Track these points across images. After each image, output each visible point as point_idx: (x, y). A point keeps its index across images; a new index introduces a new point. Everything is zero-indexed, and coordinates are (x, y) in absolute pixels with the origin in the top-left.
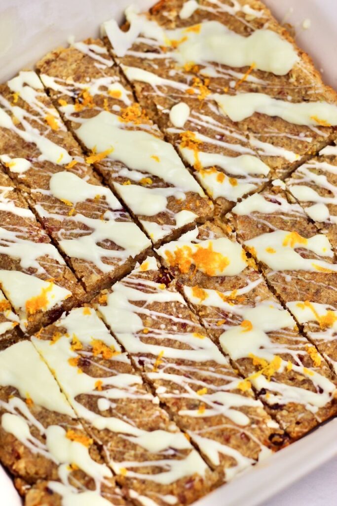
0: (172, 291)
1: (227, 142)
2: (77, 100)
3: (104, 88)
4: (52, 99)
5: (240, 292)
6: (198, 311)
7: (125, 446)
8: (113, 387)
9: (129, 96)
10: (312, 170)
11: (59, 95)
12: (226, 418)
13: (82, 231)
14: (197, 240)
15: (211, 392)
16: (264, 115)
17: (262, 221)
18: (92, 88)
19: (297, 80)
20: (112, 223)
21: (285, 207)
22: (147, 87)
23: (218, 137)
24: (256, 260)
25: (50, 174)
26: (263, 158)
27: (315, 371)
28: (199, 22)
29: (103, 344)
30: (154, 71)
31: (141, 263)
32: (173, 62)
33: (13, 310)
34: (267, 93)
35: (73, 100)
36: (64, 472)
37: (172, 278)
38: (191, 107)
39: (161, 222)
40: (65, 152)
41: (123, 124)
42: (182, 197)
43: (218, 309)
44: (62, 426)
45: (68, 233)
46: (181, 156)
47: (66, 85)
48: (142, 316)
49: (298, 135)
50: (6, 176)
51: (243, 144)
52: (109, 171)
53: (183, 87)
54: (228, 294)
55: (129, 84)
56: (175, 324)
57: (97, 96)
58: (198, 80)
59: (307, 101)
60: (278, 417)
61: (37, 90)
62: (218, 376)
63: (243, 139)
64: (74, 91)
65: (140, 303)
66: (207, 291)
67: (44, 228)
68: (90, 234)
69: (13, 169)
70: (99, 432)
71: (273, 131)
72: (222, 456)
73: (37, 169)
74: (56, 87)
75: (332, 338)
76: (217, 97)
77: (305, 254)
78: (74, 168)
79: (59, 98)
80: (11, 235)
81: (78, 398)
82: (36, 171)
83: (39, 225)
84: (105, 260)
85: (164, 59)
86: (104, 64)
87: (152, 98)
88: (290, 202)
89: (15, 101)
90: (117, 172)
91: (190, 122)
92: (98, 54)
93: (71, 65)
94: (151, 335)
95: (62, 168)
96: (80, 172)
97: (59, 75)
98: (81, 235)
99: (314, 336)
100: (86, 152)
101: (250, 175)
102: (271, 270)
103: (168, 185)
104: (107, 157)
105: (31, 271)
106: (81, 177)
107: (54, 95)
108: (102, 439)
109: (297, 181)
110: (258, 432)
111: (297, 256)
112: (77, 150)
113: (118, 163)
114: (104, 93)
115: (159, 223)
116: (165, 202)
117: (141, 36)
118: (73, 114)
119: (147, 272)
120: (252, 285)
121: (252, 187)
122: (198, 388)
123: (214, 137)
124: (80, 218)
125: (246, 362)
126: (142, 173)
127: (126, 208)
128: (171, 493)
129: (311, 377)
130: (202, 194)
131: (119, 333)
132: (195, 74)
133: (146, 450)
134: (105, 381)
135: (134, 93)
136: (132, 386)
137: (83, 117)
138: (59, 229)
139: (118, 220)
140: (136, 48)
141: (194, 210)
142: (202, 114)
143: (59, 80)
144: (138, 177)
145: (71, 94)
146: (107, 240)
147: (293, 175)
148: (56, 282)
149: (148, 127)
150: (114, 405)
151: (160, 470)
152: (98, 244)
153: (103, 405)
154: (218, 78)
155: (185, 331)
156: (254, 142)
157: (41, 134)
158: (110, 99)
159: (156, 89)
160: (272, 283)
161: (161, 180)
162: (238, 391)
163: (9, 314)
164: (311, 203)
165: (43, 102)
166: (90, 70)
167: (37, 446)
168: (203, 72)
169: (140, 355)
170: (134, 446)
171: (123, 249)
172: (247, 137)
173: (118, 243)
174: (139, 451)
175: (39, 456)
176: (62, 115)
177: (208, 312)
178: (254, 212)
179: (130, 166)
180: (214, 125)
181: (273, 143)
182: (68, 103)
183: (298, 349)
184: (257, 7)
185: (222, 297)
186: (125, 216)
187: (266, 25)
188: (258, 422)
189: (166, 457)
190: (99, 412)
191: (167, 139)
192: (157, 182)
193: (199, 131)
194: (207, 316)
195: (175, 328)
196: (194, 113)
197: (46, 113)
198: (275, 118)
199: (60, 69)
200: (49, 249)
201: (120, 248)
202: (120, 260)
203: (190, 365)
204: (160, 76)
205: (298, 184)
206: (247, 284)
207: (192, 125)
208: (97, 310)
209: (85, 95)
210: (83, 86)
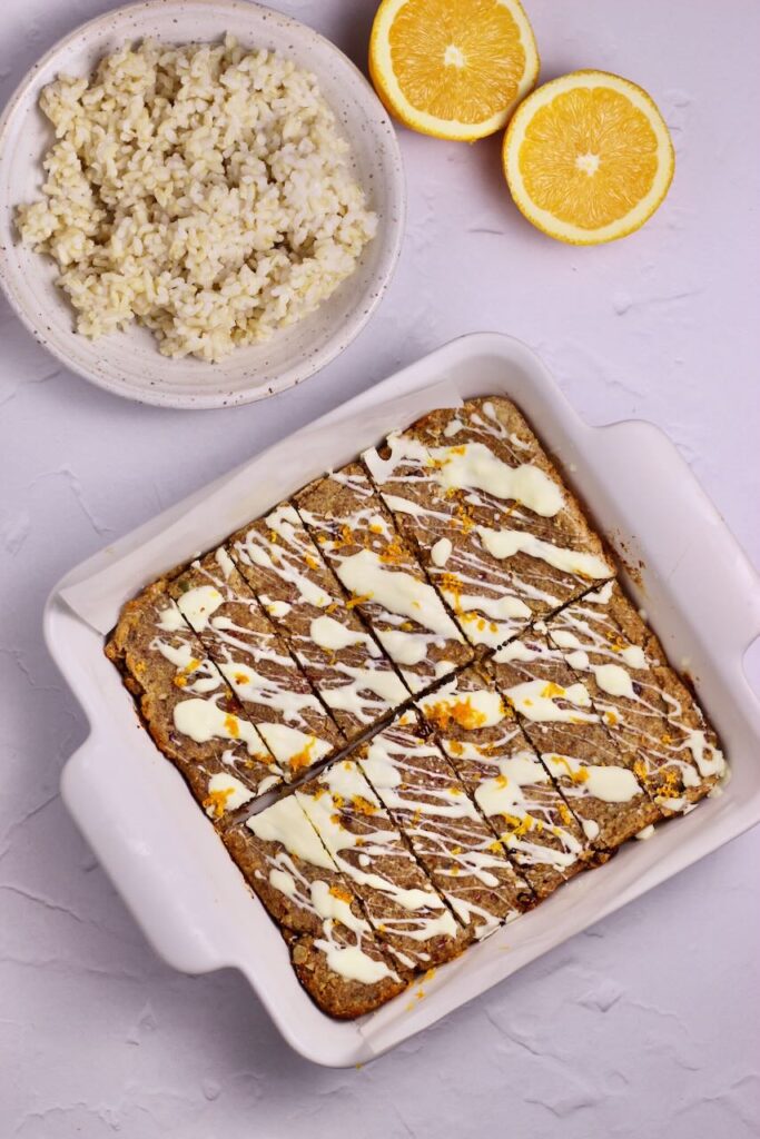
0: (431, 746)
1: (488, 582)
2: (336, 537)
3: (364, 521)
4: (310, 535)
5: (497, 744)
6: (455, 764)
7: (385, 901)
8: (374, 844)
9: (389, 529)
10: (574, 615)
11: (317, 531)
12: (478, 879)
13: (343, 681)
14: (456, 692)
15: (465, 851)
16: (528, 556)
17: (522, 669)
18: (352, 523)
19: (562, 525)
20: (372, 672)
21: (546, 654)
22: (408, 518)
23: (480, 577)
24: (513, 709)
25: (311, 619)
26: (525, 601)
27: (565, 829)
28: (465, 442)
29: (364, 799)
30: (416, 500)
31: (400, 716)
32: (437, 485)
33: (277, 763)
34: (531, 532)
35: (332, 537)
36: (328, 928)
37: (431, 731)
38: (453, 541)
39: (421, 672)
40: (324, 594)
41: (384, 564)
42: (442, 645)
43: (475, 762)
44: (325, 881)
45: (329, 682)
46: (442, 599)
47: (324, 519)
48: (401, 771)
49: (561, 580)
50: (266, 621)
51: (507, 584)
52: (369, 615)
53: (446, 517)
54: (485, 746)
55: (389, 514)
56: (433, 779)
57: (357, 530)
58: (461, 509)
59: (572, 549)
60: (527, 876)
61: (294, 525)
62: (472, 834)
63: (506, 577)
64: (333, 526)
65: (399, 757)
66: (464, 745)
67: (305, 676)
68: (350, 683)
69: (273, 613)
70: (360, 887)
71: (536, 572)
72: (473, 915)
73: (296, 612)
74: (315, 523)
75: (582, 796)
76: (480, 529)
77: (563, 704)
78: (335, 611)
79: (318, 534)
80: (273, 685)
81: (341, 853)
82: (295, 615)
83: (301, 673)
84: (366, 711)
85: (427, 483)
86: (364, 494)
87: (413, 530)
88: (550, 648)
89: (274, 540)
90: (378, 616)
91: (451, 559)
92: (357, 484)
93: (330, 498)
94: (409, 790)
95: (322, 611)
96: (341, 615)
97: (317, 509)
98: (342, 685)
99: (567, 792)
100: (346, 593)
101: (511, 618)
102: (528, 720)
103: (428, 631)
104: (367, 600)
105: (294, 724)
106: (341, 621)
107: (313, 530)
108: (362, 894)
109: (559, 626)
110: (507, 892)
111: (555, 707)
112: (337, 590)
113: (378, 607)
114: (365, 527)
115: (419, 674)
116: (425, 650)
117: (405, 458)
118: (332, 551)
119: (407, 725)
120: (509, 736)
121: (514, 633)
122: (451, 847)
123: (475, 577)
124: (341, 667)
125: (499, 819)
126: (402, 616)
127: (386, 655)
128: (425, 951)
129: (561, 836)
130: (462, 641)
131: (379, 787)
132: (459, 501)
133: (403, 908)
134: (366, 838)
135: (395, 523)
136: (391, 842)
137: (343, 555)
138: (320, 679)
139: (378, 669)
140: (398, 472)
141: (453, 658)
142: (465, 550)
143: (318, 514)
144: (399, 621)
145: (330, 530)
146: (367, 690)
147: (555, 619)
148: (317, 736)
149: (408, 567)
150: (374, 862)
151: (415, 927)
152: (359, 694)
153: (364, 861)
154: (482, 507)
155: (443, 787)
156: (517, 582)
157: (301, 573)
158: (371, 533)
159: (418, 520)
160: (529, 733)
161: (422, 626)
162: (490, 852)
163: (274, 768)
164: (571, 650)
165: (302, 539)
166: (350, 502)
167: (302, 901)
168: (467, 498)
169: (398, 810)
170: (392, 903)
171: (383, 700)
172: (510, 575)
173: (377, 693)
174: (398, 908)
175: (304, 910)
176: (321, 551)
177: (465, 764)
178: (514, 660)
179: (391, 610)
180: (476, 562)
181: (535, 585)
182: (327, 539)
183: (549, 806)
184: (524, 436)
185: (478, 749)
186: (385, 665)
187: (533, 461)
188: (507, 883)
189: (422, 916)
190: (359, 867)
191: (428, 579)
192: (416, 627)
193: (461, 570)
194: (463, 769)
195: (432, 783)
196: (456, 549)
197: (305, 550)
198: (539, 560)
199: (319, 502)
200: (311, 700)
201: (380, 699)
202: (380, 710)
203: (446, 822)
204: (422, 505)
205: (560, 629)
206: (504, 736)
207: (454, 563)
208: (357, 763)
209: (345, 532)
210: (342, 521)
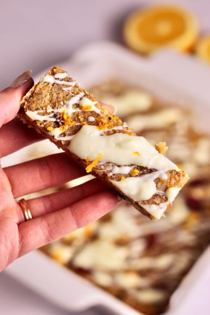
2: (60, 123)
3: (77, 106)
9: (96, 105)
11: (45, 124)
18: (68, 109)
35: (57, 125)
39: (157, 202)
41: (101, 131)
42: (165, 177)
47: (46, 113)
52: (104, 173)
57: (74, 113)
64: (55, 116)
74: (41, 118)
79: (45, 126)
86: (69, 86)
90: (111, 171)
92: (62, 80)
93: (46, 96)
97: (39, 107)
103: (151, 171)
104: (99, 162)
107: (41, 124)
113: (109, 164)
115: (156, 204)
116: (154, 185)
118: (61, 135)
126: (129, 166)
130: (177, 169)
137: (69, 135)
141: (176, 184)
143: (41, 111)
144: (127, 170)
145: (54, 120)
149: (120, 128)
161: (146, 168)
166: (61, 95)
179: (119, 164)
182: (54, 127)
192: (144, 170)
199: (39, 102)
209: (65, 117)
210: (60, 110)
